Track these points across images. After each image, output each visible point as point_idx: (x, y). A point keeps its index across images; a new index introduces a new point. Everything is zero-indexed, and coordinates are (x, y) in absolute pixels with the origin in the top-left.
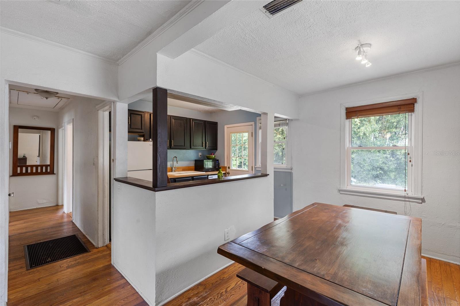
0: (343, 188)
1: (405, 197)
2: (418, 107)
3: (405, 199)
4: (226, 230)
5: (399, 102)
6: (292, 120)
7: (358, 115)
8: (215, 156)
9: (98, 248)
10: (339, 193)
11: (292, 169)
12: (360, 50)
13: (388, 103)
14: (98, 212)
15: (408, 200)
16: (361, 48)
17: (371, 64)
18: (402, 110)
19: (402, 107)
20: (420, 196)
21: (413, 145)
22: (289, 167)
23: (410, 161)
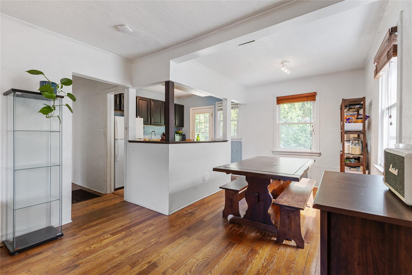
0: (275, 150)
1: (311, 153)
2: (317, 97)
3: (311, 154)
4: (204, 174)
5: (307, 94)
6: (241, 104)
7: (284, 102)
8: (182, 132)
9: (107, 194)
10: (273, 154)
11: (241, 139)
12: (284, 64)
13: (302, 95)
14: (107, 168)
15: (312, 155)
16: (284, 63)
17: (290, 72)
18: (309, 99)
19: (309, 97)
20: (319, 152)
21: (315, 121)
22: (240, 137)
23: (313, 131)
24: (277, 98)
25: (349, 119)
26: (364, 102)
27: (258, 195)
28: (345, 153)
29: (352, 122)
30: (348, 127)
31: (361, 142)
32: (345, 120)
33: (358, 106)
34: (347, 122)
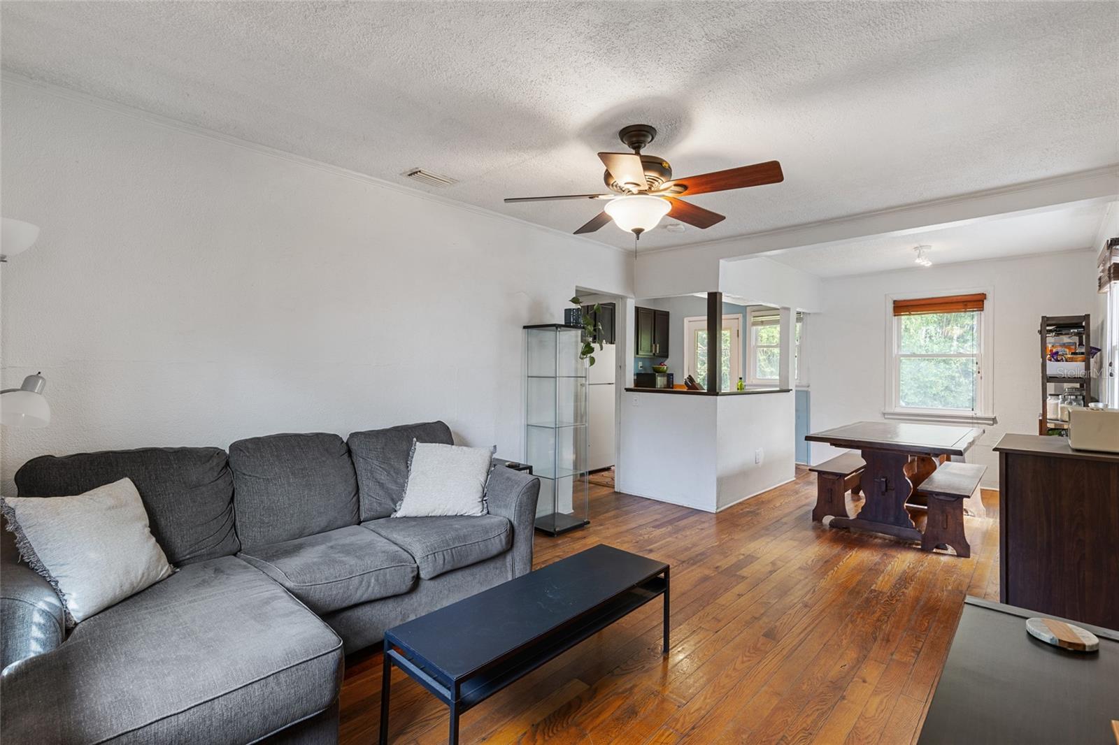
0: (888, 410)
1: (972, 418)
2: (987, 304)
3: (973, 421)
4: (756, 451)
5: (963, 297)
6: (809, 314)
7: (911, 311)
8: (667, 368)
10: (883, 418)
11: (808, 386)
13: (953, 298)
15: (976, 421)
18: (968, 307)
19: (969, 304)
20: (991, 415)
21: (982, 352)
22: (804, 383)
23: (979, 372)
24: (895, 302)
25: (1057, 353)
26: (1088, 324)
27: (886, 481)
28: (1048, 417)
29: (1062, 359)
30: (1054, 368)
31: (1081, 397)
32: (1049, 356)
33: (1076, 331)
34: (1053, 359)
